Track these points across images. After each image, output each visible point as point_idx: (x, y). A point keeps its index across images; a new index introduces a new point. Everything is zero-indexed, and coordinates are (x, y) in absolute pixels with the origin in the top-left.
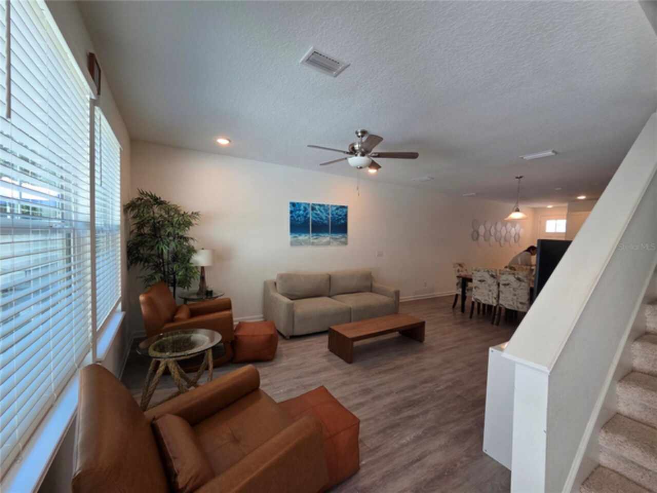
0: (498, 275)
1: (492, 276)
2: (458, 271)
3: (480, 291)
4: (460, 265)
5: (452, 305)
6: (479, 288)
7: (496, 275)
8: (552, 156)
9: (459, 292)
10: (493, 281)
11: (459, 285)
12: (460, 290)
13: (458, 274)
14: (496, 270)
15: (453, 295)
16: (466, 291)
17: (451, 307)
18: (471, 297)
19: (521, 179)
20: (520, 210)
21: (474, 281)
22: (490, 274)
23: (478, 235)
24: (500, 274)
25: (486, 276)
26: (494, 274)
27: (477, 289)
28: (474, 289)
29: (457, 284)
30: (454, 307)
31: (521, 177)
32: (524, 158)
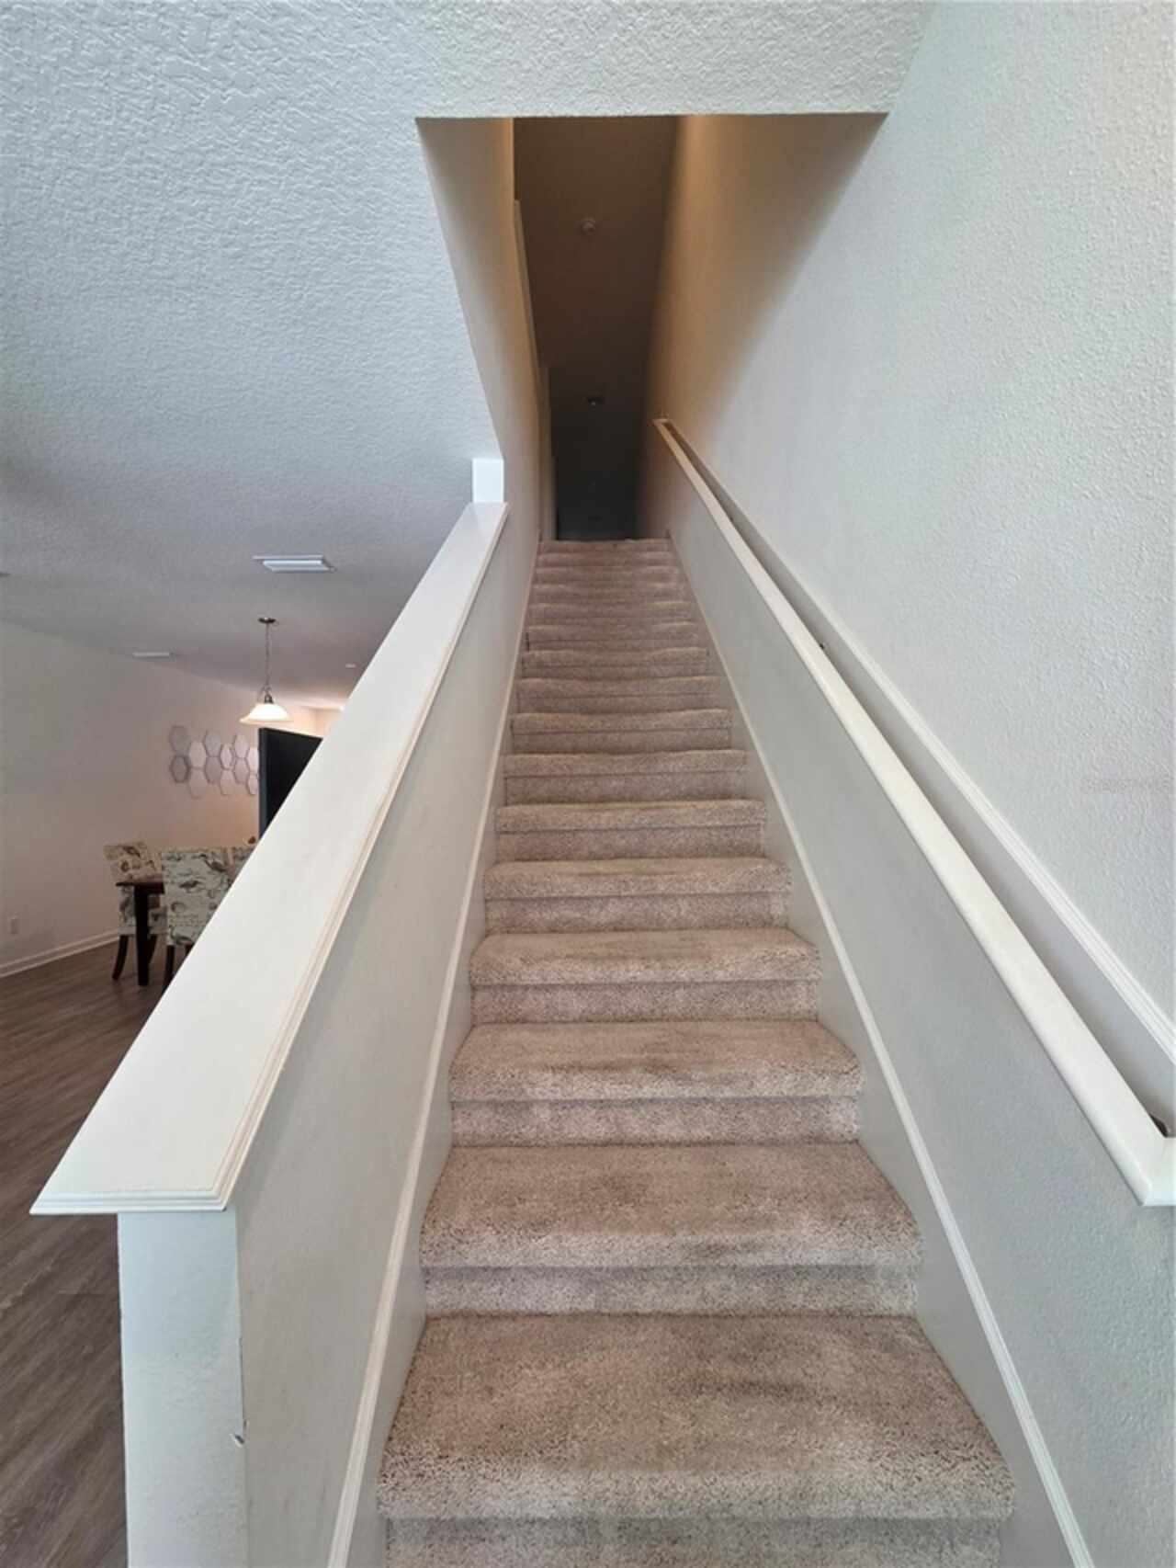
0: (231, 862)
1: (216, 867)
2: (124, 867)
3: (187, 913)
4: (129, 850)
5: (111, 971)
6: (183, 906)
7: (226, 863)
8: (323, 572)
9: (131, 928)
10: (218, 880)
11: (131, 908)
12: (133, 921)
13: (124, 877)
14: (225, 851)
15: (113, 944)
16: (151, 921)
17: (111, 978)
18: (164, 934)
19: (271, 625)
20: (274, 699)
21: (167, 888)
22: (210, 862)
23: (189, 767)
24: (235, 857)
25: (202, 868)
26: (220, 861)
27: (177, 909)
28: (170, 913)
29: (123, 907)
30: (116, 975)
31: (271, 621)
32: (265, 563)
